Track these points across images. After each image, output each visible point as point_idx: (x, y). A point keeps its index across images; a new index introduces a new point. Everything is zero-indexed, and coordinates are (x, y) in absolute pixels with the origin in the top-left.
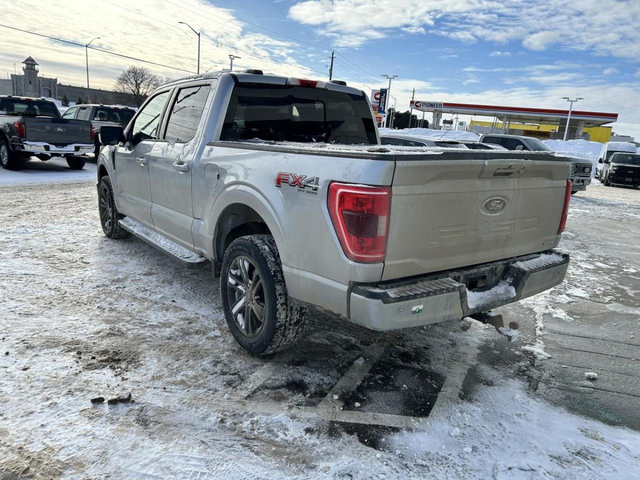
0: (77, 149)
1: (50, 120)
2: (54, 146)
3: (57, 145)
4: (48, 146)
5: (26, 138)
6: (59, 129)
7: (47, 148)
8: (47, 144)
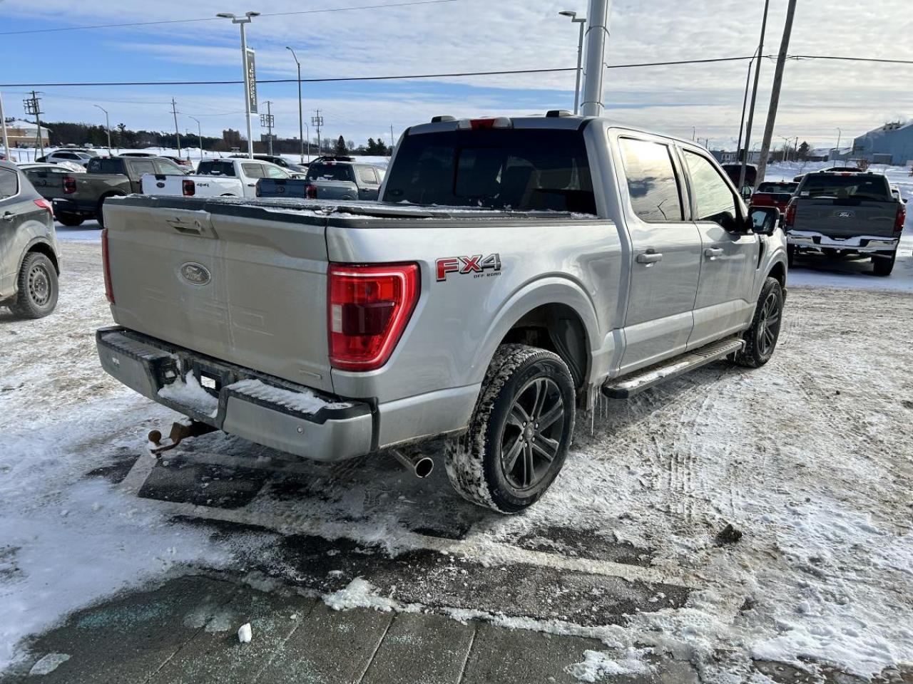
0: (864, 243)
1: (832, 201)
2: (827, 238)
3: (833, 237)
4: (820, 238)
5: (792, 225)
6: (843, 215)
7: (817, 240)
8: (818, 235)
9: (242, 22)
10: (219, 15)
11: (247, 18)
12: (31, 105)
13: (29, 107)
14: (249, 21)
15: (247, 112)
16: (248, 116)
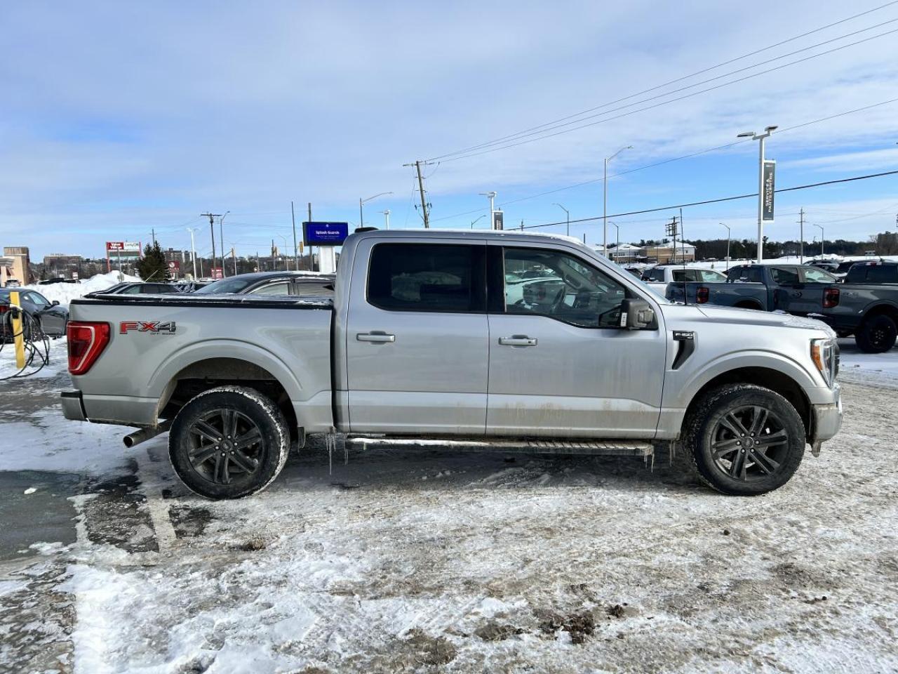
9: (761, 137)
10: (739, 136)
11: (766, 133)
12: (671, 228)
13: (669, 230)
14: (768, 135)
15: (760, 220)
16: (759, 224)
